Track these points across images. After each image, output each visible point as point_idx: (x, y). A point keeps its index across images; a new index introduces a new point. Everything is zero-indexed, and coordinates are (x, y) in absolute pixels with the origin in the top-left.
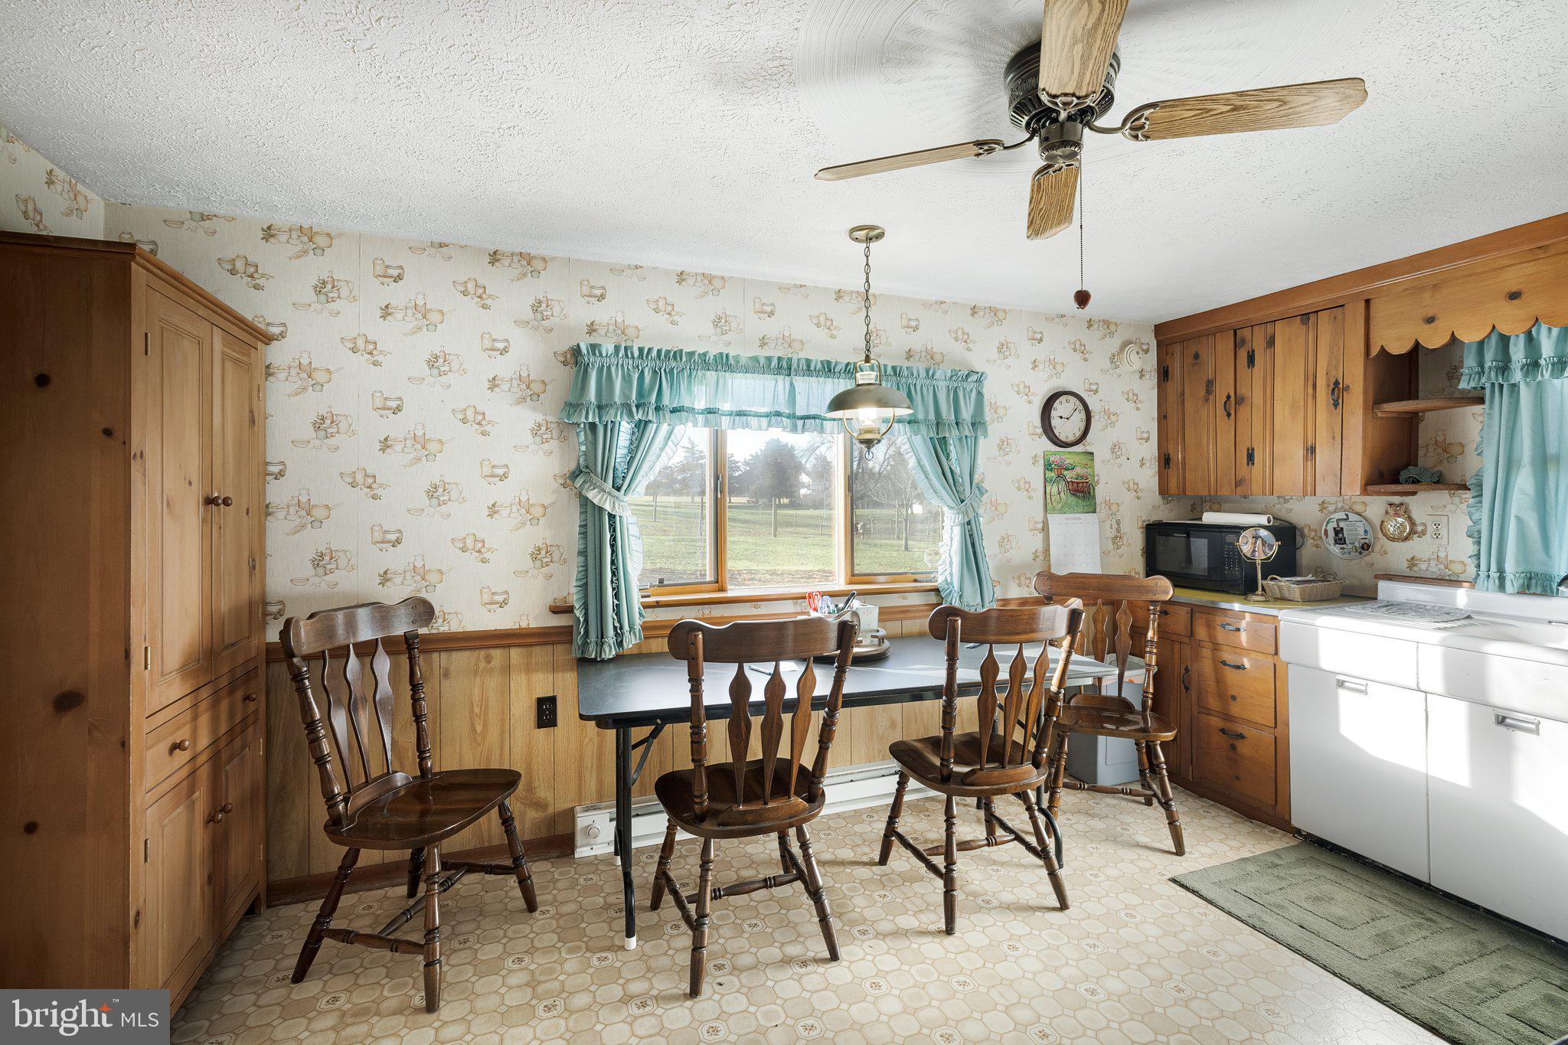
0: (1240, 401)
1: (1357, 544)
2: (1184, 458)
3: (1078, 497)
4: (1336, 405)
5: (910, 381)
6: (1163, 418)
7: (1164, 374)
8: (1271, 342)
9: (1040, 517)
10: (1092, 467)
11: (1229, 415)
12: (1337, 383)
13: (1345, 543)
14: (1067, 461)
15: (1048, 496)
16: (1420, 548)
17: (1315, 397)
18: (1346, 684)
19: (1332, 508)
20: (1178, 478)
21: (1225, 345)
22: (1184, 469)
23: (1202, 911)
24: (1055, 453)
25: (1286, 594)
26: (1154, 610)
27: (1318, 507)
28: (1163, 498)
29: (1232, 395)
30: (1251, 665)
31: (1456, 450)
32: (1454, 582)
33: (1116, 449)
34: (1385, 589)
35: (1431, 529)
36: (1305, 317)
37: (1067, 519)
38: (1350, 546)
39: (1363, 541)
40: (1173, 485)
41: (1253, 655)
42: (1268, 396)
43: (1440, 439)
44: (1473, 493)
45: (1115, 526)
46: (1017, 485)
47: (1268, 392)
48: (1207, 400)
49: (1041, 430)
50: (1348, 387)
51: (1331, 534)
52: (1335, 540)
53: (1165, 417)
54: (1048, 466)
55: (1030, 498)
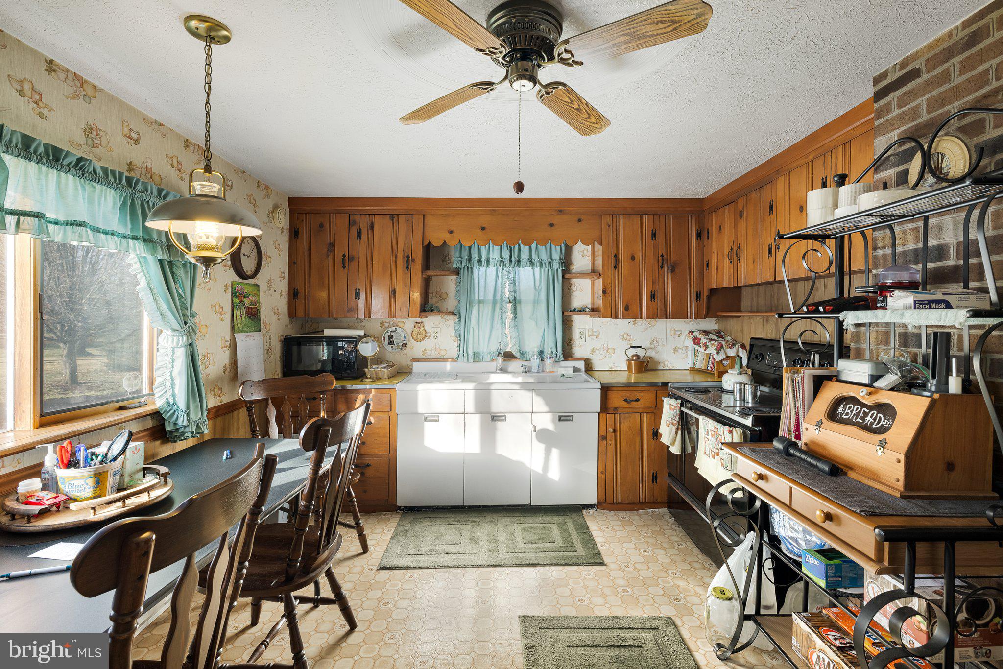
0: (351, 259)
1: (400, 344)
2: (309, 292)
3: (251, 319)
4: (408, 268)
5: (144, 197)
6: (292, 263)
7: (294, 233)
8: (372, 227)
9: (228, 336)
10: (258, 296)
11: (344, 267)
12: (408, 257)
13: (394, 344)
14: (246, 291)
15: (235, 319)
16: (428, 344)
17: (396, 262)
18: (428, 418)
19: (387, 325)
20: (305, 306)
21: (342, 222)
22: (309, 300)
23: (409, 575)
24: (238, 283)
25: (380, 376)
26: (323, 397)
27: (379, 325)
28: (290, 320)
29: (347, 255)
30: (375, 421)
31: (444, 296)
32: (445, 360)
33: (269, 282)
34: (417, 367)
35: (433, 335)
36: (392, 216)
37: (246, 337)
38: (396, 345)
39: (403, 342)
40: (300, 312)
41: (377, 414)
42: (369, 258)
43: (438, 290)
44: (457, 317)
45: (269, 341)
46: (214, 309)
47: (369, 255)
48: (329, 256)
49: (230, 263)
50: (414, 259)
51: (387, 339)
52: (389, 343)
53: (295, 263)
54: (234, 294)
55: (222, 320)
